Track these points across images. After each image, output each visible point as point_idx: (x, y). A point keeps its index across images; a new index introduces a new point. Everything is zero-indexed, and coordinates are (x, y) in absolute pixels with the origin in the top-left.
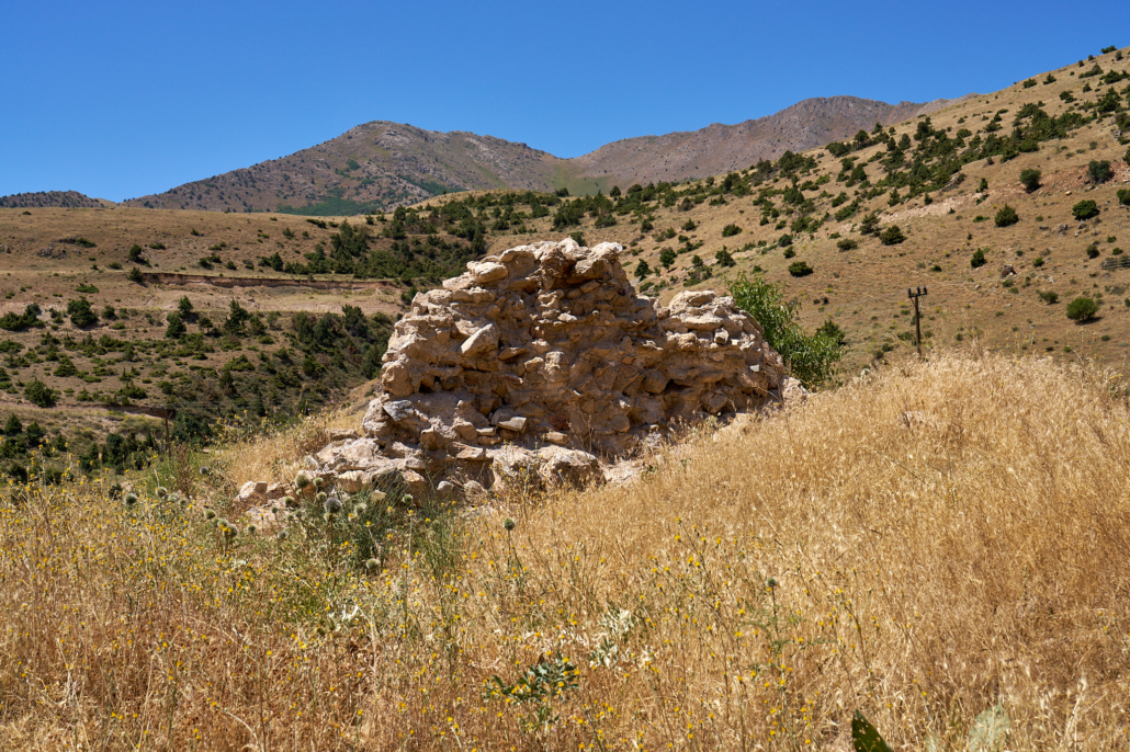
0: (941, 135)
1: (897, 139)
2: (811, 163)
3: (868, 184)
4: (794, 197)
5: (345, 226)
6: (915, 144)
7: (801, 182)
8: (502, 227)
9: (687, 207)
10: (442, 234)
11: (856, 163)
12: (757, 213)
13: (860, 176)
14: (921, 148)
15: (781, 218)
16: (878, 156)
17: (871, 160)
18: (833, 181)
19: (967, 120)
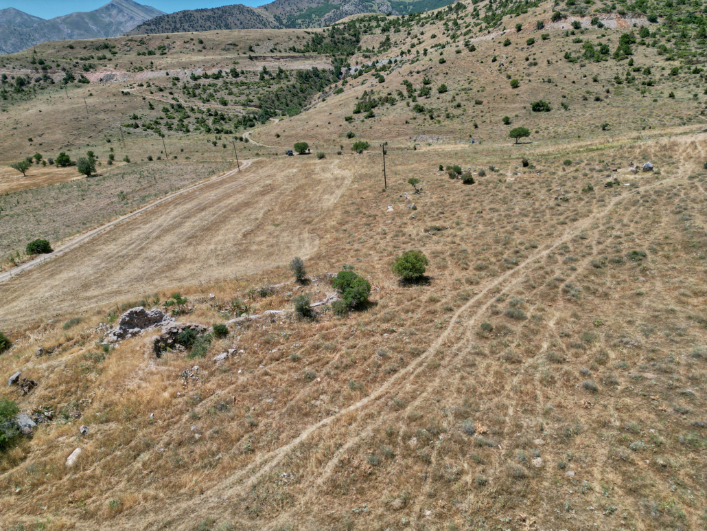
5: (316, 34)
8: (365, 32)
9: (423, 25)
10: (346, 35)
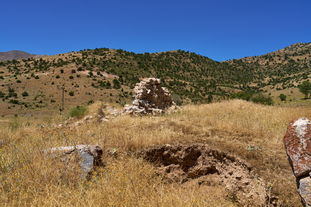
0: (44, 61)
1: (36, 61)
2: (19, 62)
3: (30, 68)
4: (15, 68)
6: (39, 62)
7: (17, 65)
11: (28, 64)
12: (8, 70)
13: (29, 66)
14: (41, 63)
15: (13, 71)
16: (32, 63)
17: (31, 64)
18: (24, 66)
19: (49, 59)
